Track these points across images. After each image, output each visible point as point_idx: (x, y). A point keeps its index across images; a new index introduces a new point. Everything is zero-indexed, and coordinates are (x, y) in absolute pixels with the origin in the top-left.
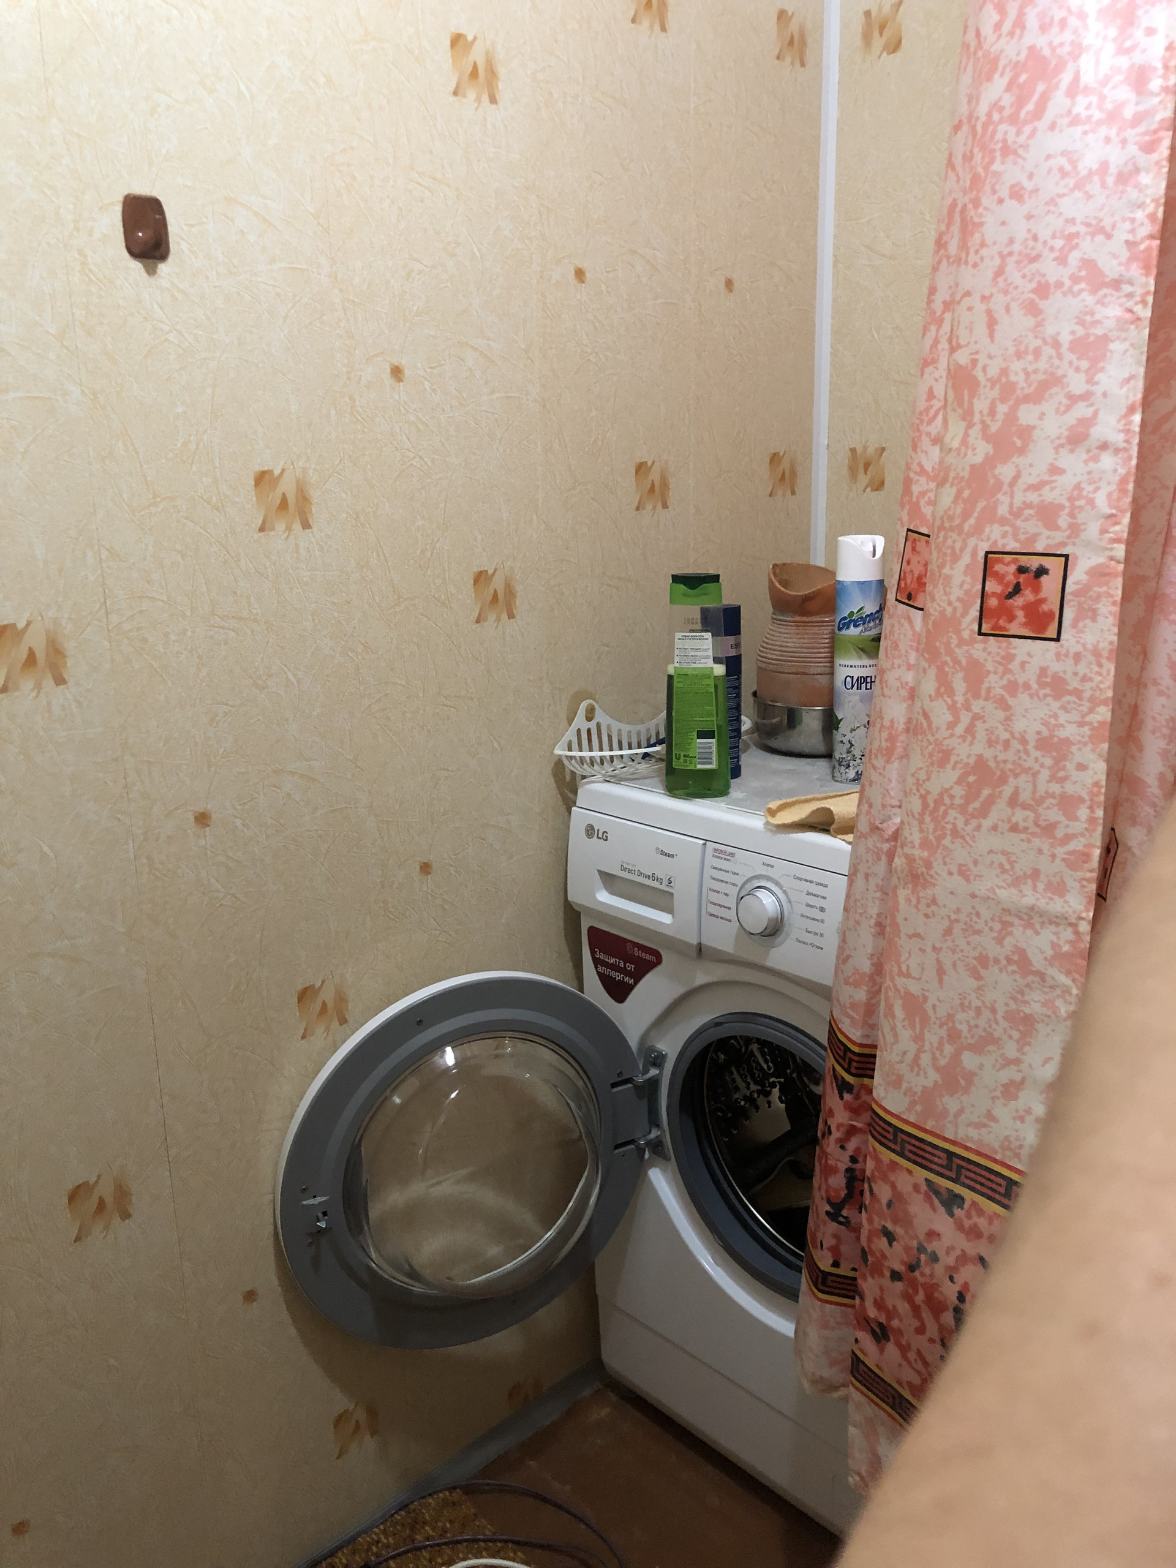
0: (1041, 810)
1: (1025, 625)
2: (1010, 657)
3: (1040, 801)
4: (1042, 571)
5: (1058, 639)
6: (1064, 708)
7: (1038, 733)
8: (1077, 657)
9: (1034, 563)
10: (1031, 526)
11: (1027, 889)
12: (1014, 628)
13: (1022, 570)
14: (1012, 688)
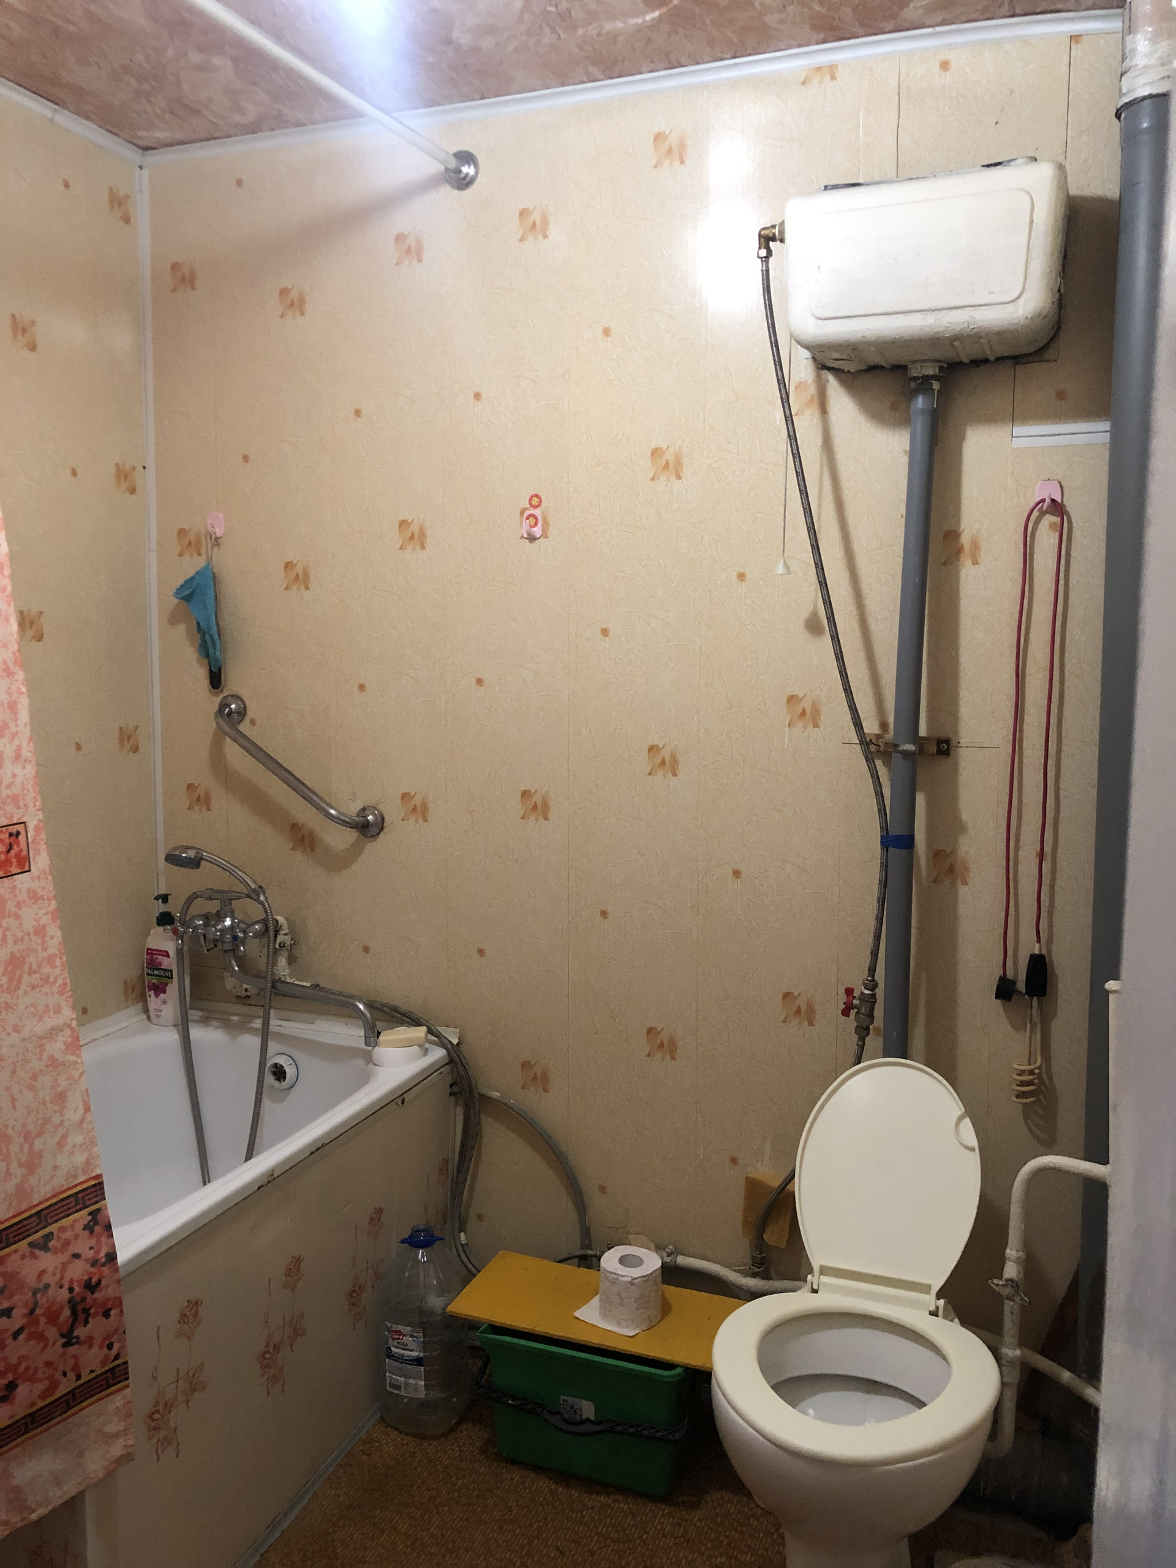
0: (42, 970)
1: (17, 866)
2: (14, 887)
3: (40, 966)
4: (18, 833)
5: (29, 871)
6: (40, 908)
7: (33, 926)
8: (39, 877)
9: (14, 829)
10: (10, 808)
11: (46, 1019)
12: (14, 870)
13: (11, 835)
14: (18, 905)
